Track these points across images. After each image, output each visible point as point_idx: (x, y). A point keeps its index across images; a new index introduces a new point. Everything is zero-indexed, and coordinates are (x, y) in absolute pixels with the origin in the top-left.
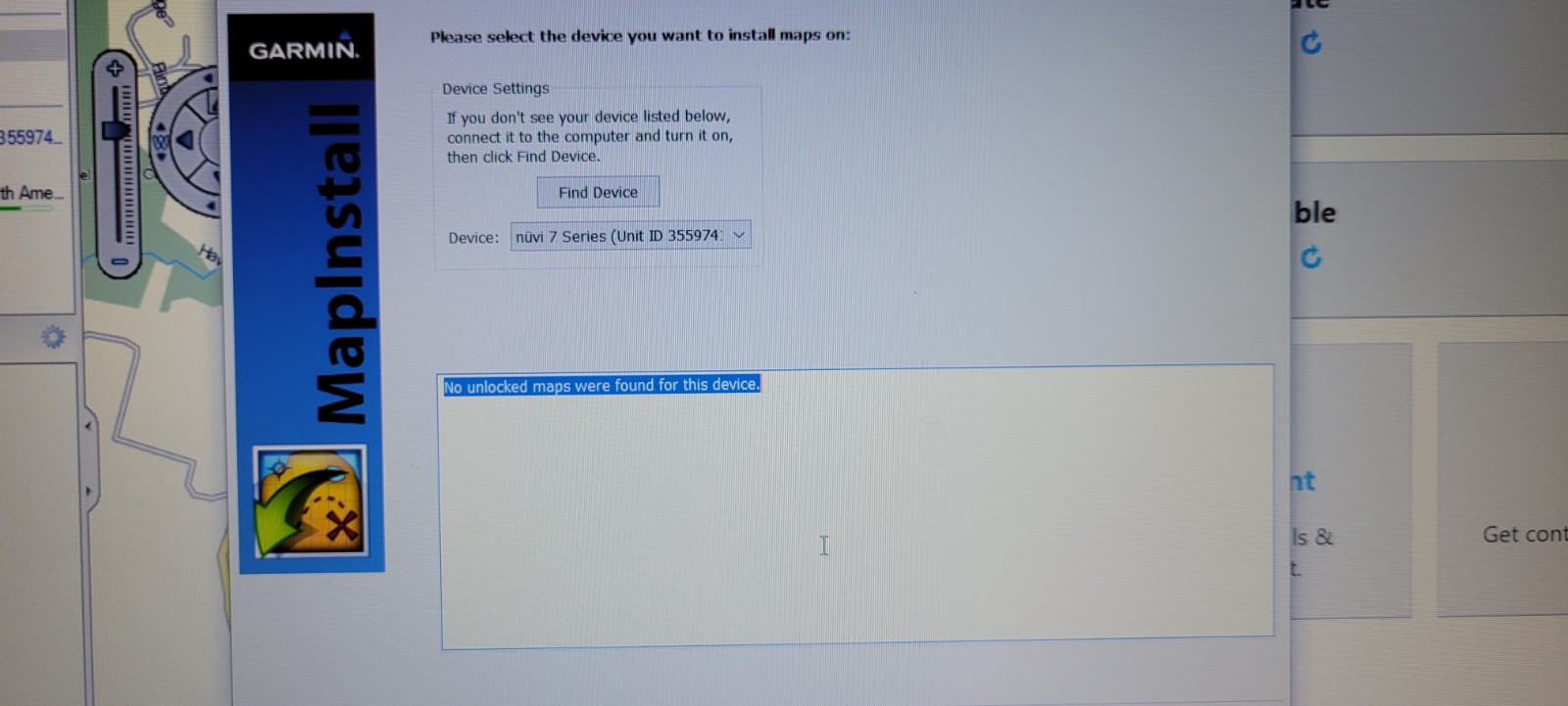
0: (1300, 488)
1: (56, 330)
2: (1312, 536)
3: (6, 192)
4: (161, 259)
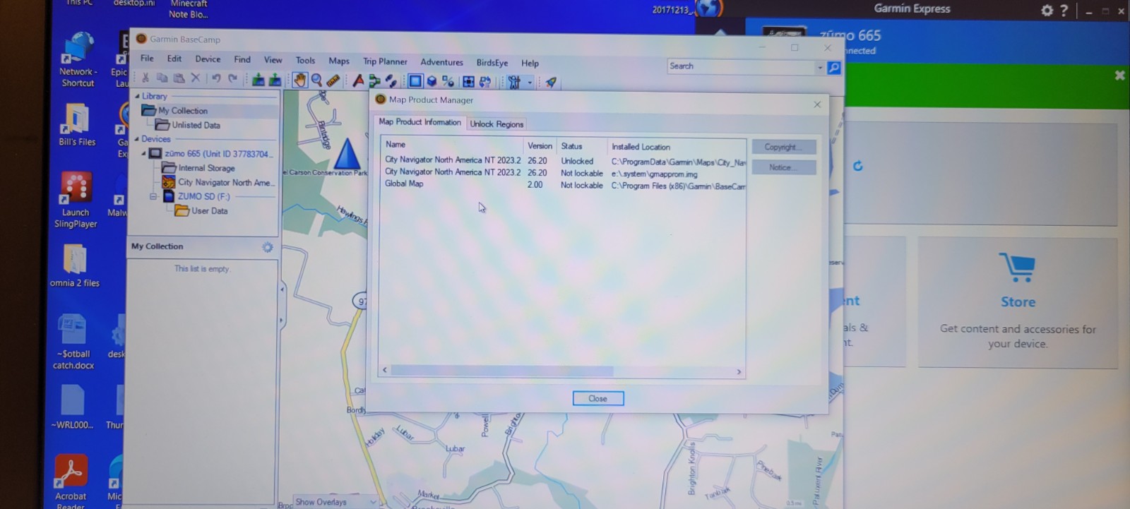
0: (853, 304)
1: (269, 244)
2: (858, 328)
3: (248, 182)
4: (320, 213)
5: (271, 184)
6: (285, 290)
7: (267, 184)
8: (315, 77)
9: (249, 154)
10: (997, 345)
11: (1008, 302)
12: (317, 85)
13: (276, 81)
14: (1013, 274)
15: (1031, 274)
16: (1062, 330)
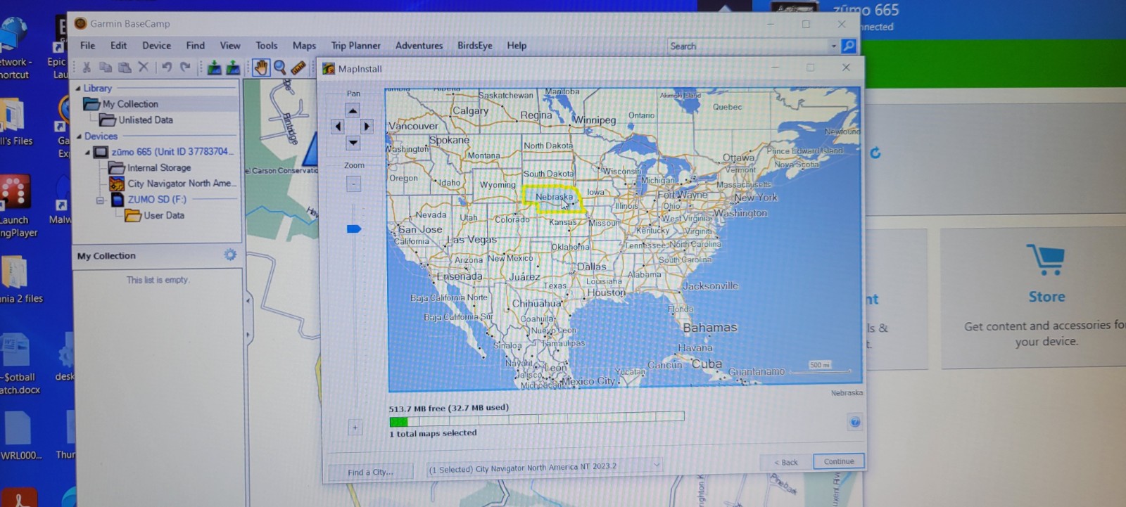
0: (871, 303)
1: (232, 251)
2: (877, 328)
3: (206, 183)
4: (287, 215)
5: (232, 184)
6: (251, 301)
7: (228, 184)
8: (278, 64)
9: (206, 151)
10: (1025, 343)
11: (1036, 297)
12: (280, 72)
13: (234, 69)
14: (1041, 266)
15: (1060, 266)
16: (1093, 326)
